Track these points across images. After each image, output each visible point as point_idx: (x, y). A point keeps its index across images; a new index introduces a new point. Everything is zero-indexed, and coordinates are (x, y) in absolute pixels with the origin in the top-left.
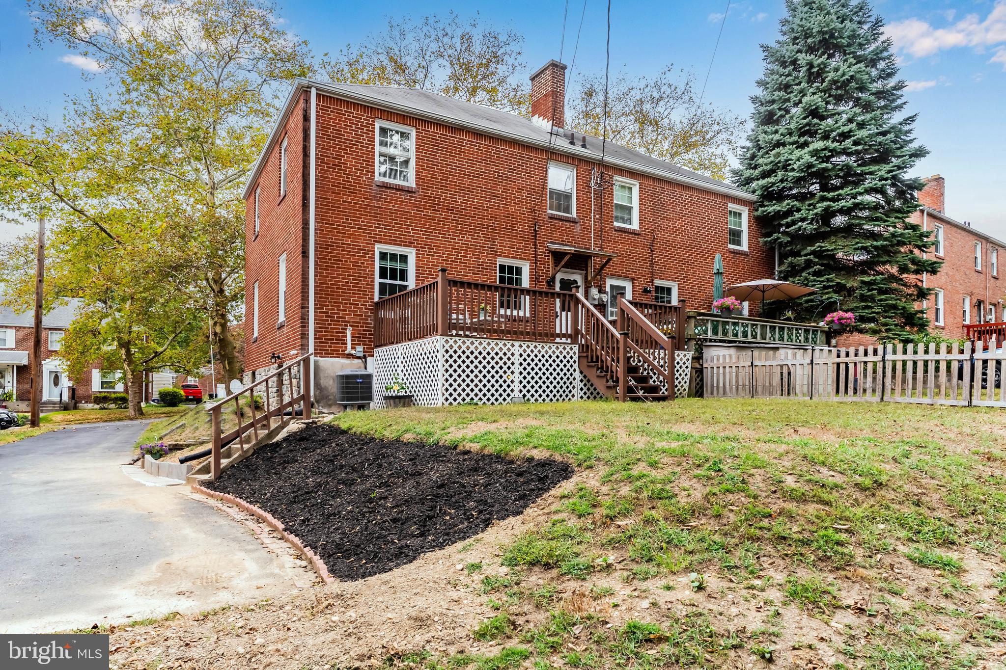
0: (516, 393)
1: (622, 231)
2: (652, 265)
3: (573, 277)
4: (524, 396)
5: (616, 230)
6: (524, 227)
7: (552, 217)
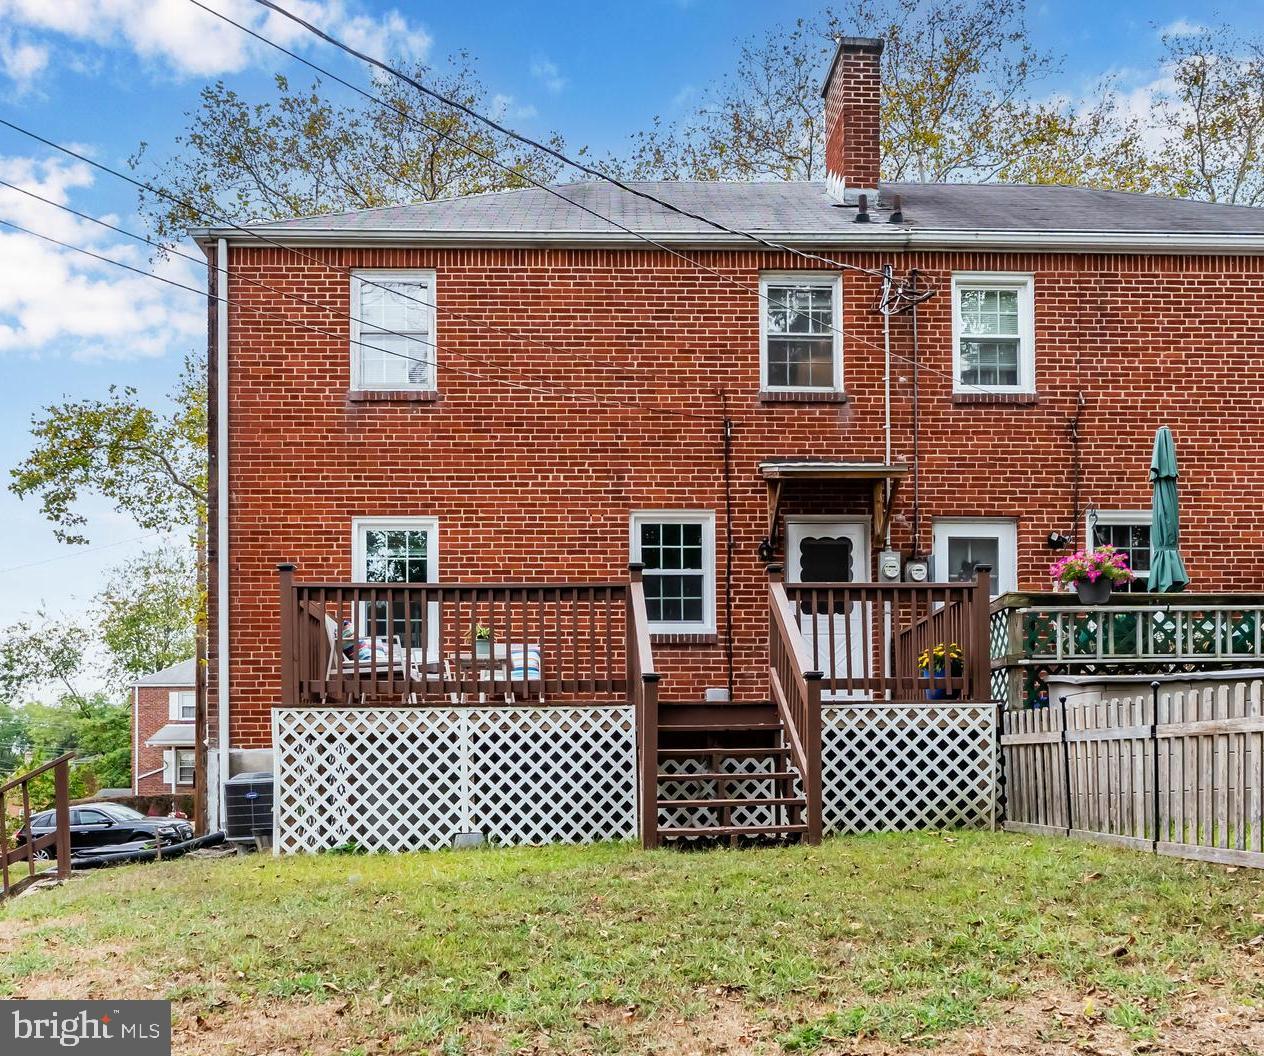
0: (465, 822)
1: (978, 405)
2: (1076, 474)
3: (835, 533)
4: (486, 829)
5: (958, 405)
6: (700, 436)
7: (771, 402)
